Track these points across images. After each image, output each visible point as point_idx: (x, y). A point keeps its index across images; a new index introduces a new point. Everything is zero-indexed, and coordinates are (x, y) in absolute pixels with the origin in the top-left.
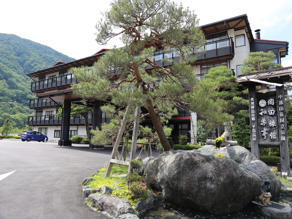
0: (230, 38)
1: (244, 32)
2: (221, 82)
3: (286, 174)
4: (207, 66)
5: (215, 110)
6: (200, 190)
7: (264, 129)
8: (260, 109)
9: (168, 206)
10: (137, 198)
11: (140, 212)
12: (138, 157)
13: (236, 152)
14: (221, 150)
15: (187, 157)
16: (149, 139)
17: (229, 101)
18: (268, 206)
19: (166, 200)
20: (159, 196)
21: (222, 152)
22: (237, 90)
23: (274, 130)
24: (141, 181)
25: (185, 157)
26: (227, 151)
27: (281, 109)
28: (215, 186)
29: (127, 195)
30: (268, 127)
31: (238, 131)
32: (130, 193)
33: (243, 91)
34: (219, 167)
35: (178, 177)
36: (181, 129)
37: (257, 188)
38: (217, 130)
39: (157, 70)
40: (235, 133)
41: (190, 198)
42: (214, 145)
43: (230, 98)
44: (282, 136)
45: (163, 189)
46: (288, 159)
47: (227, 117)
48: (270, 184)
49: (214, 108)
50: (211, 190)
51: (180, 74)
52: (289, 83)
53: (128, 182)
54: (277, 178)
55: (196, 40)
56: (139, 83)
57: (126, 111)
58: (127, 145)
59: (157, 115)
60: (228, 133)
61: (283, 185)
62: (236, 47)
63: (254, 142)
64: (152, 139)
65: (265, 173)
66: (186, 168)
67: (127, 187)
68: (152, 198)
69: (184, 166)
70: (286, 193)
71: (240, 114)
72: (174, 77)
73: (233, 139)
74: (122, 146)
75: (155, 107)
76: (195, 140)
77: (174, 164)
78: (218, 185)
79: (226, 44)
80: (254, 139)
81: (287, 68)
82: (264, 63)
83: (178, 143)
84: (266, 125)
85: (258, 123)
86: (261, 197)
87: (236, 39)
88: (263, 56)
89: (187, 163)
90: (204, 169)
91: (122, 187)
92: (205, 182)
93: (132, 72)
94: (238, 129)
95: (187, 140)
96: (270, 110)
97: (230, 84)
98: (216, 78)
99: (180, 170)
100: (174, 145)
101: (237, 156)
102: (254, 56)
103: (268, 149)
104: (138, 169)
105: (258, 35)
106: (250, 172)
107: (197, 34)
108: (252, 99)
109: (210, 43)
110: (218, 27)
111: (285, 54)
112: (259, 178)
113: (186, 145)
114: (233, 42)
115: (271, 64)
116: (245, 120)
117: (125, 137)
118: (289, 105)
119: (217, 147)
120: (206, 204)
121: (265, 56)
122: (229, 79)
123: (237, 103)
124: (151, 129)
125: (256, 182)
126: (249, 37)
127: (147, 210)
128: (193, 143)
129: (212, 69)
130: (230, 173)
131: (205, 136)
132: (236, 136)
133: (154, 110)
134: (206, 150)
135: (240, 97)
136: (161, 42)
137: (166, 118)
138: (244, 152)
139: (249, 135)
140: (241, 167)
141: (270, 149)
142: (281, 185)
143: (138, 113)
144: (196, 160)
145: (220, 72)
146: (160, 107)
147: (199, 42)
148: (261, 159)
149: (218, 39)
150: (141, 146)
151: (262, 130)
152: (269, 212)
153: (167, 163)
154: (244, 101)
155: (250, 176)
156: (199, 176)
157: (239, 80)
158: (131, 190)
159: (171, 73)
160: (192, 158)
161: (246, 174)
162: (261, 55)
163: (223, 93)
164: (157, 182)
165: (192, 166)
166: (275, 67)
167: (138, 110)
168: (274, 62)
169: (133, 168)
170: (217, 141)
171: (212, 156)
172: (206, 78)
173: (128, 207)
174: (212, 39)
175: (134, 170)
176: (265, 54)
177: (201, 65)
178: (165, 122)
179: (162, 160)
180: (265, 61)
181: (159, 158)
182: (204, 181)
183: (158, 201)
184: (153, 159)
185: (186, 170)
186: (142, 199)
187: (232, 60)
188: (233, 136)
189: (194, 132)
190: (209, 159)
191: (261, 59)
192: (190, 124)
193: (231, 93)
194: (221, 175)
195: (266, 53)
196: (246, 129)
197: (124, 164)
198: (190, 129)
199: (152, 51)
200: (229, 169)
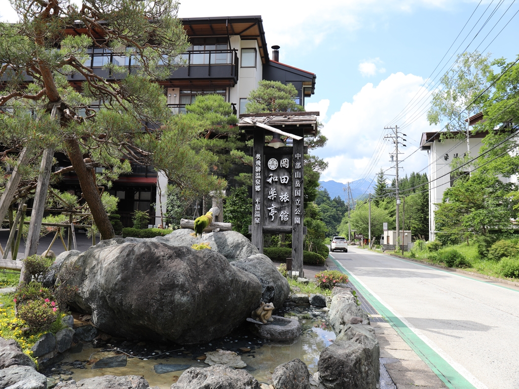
0: (232, 50)
1: (255, 44)
2: (213, 123)
3: (297, 273)
4: (191, 91)
5: (197, 168)
6: (162, 307)
7: (273, 205)
8: (269, 174)
9: (103, 341)
10: (36, 333)
11: (42, 360)
12: (46, 251)
13: (228, 240)
14: (204, 238)
15: (143, 249)
16: (71, 216)
17: (224, 157)
18: (270, 323)
19: (100, 330)
20: (86, 324)
21: (206, 241)
22: (238, 140)
23: (286, 208)
24: (47, 299)
25: (139, 250)
26: (213, 239)
27: (297, 175)
28: (188, 299)
29: (14, 329)
30: (278, 203)
31: (236, 207)
32: (22, 324)
33: (246, 142)
34: (197, 266)
35: (123, 286)
36: (139, 200)
37: (255, 297)
38: (201, 204)
39: (92, 83)
40: (230, 210)
41: (144, 322)
42: (193, 230)
43: (226, 151)
44: (296, 216)
45: (94, 310)
46: (301, 251)
47: (216, 182)
48: (274, 290)
49: (196, 166)
50: (182, 305)
51: (137, 97)
52: (312, 137)
53: (18, 303)
54: (285, 280)
55: (171, 41)
56: (52, 104)
57: (21, 158)
58: (21, 226)
59: (88, 170)
60: (217, 210)
61: (291, 291)
62: (241, 67)
63: (256, 226)
64: (78, 217)
65: (268, 274)
66: (139, 269)
67: (14, 311)
68: (71, 328)
69: (135, 265)
70: (295, 302)
71: (240, 180)
72: (126, 101)
73: (225, 219)
74: (9, 229)
75: (86, 155)
76: (162, 221)
77: (117, 263)
78: (193, 296)
79: (226, 59)
80: (257, 221)
81: (310, 114)
82: (281, 101)
83: (132, 225)
84: (276, 200)
85: (264, 195)
86: (259, 311)
87: (243, 54)
88: (280, 90)
89: (141, 260)
90: (172, 271)
91: (3, 314)
92: (172, 293)
93: (39, 79)
94: (235, 205)
95: (148, 219)
96: (282, 174)
97: (228, 128)
98: (204, 115)
99: (127, 273)
100: (123, 229)
101: (229, 248)
102: (267, 87)
103: (277, 236)
104: (42, 275)
105: (276, 54)
106: (246, 272)
107: (174, 30)
108: (258, 156)
109: (200, 52)
110: (215, 26)
111: (310, 92)
112: (259, 282)
113: (146, 230)
114: (238, 58)
115: (290, 105)
116: (246, 190)
117: (17, 212)
118: (309, 171)
119: (197, 232)
120: (172, 330)
121: (283, 90)
122: (226, 118)
123: (237, 160)
124: (76, 197)
125: (254, 288)
126: (263, 55)
127: (59, 353)
128: (158, 226)
129: (200, 98)
130: (215, 276)
131: (180, 213)
132: (232, 215)
133: (84, 160)
134: (179, 237)
135: (241, 151)
136: (102, 29)
137: (108, 177)
138: (240, 241)
139: (251, 213)
140: (234, 265)
141: (280, 236)
142: (289, 290)
143: (47, 163)
144: (158, 254)
145: (212, 105)
146: (95, 157)
147: (177, 44)
148: (265, 252)
149: (213, 47)
150: (53, 229)
151: (270, 207)
152: (269, 332)
153: (103, 261)
154: (248, 159)
155: (245, 279)
156: (161, 283)
157: (241, 122)
158: (21, 317)
159: (121, 94)
160: (152, 252)
161: (240, 277)
162: (277, 88)
163: (214, 142)
164: (82, 297)
165: (149, 266)
166: (296, 109)
167: (48, 159)
168: (294, 102)
169: (31, 273)
170: (199, 223)
171: (186, 247)
172: (189, 112)
173: (13, 354)
174: (203, 46)
175: (33, 277)
176: (283, 86)
177: (182, 88)
178: (105, 186)
179: (94, 257)
180: (281, 98)
181: (88, 253)
182: (170, 290)
183: (83, 334)
184: (77, 254)
185: (139, 272)
186: (47, 334)
187: (233, 88)
188: (227, 215)
189: (161, 207)
190: (181, 252)
191: (277, 94)
192: (156, 192)
193: (227, 143)
194: (199, 279)
195: (285, 86)
196: (248, 205)
197: (10, 267)
198: (155, 201)
199: (85, 44)
200: (214, 269)
